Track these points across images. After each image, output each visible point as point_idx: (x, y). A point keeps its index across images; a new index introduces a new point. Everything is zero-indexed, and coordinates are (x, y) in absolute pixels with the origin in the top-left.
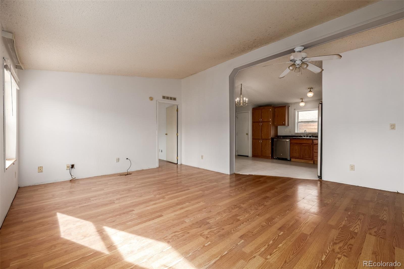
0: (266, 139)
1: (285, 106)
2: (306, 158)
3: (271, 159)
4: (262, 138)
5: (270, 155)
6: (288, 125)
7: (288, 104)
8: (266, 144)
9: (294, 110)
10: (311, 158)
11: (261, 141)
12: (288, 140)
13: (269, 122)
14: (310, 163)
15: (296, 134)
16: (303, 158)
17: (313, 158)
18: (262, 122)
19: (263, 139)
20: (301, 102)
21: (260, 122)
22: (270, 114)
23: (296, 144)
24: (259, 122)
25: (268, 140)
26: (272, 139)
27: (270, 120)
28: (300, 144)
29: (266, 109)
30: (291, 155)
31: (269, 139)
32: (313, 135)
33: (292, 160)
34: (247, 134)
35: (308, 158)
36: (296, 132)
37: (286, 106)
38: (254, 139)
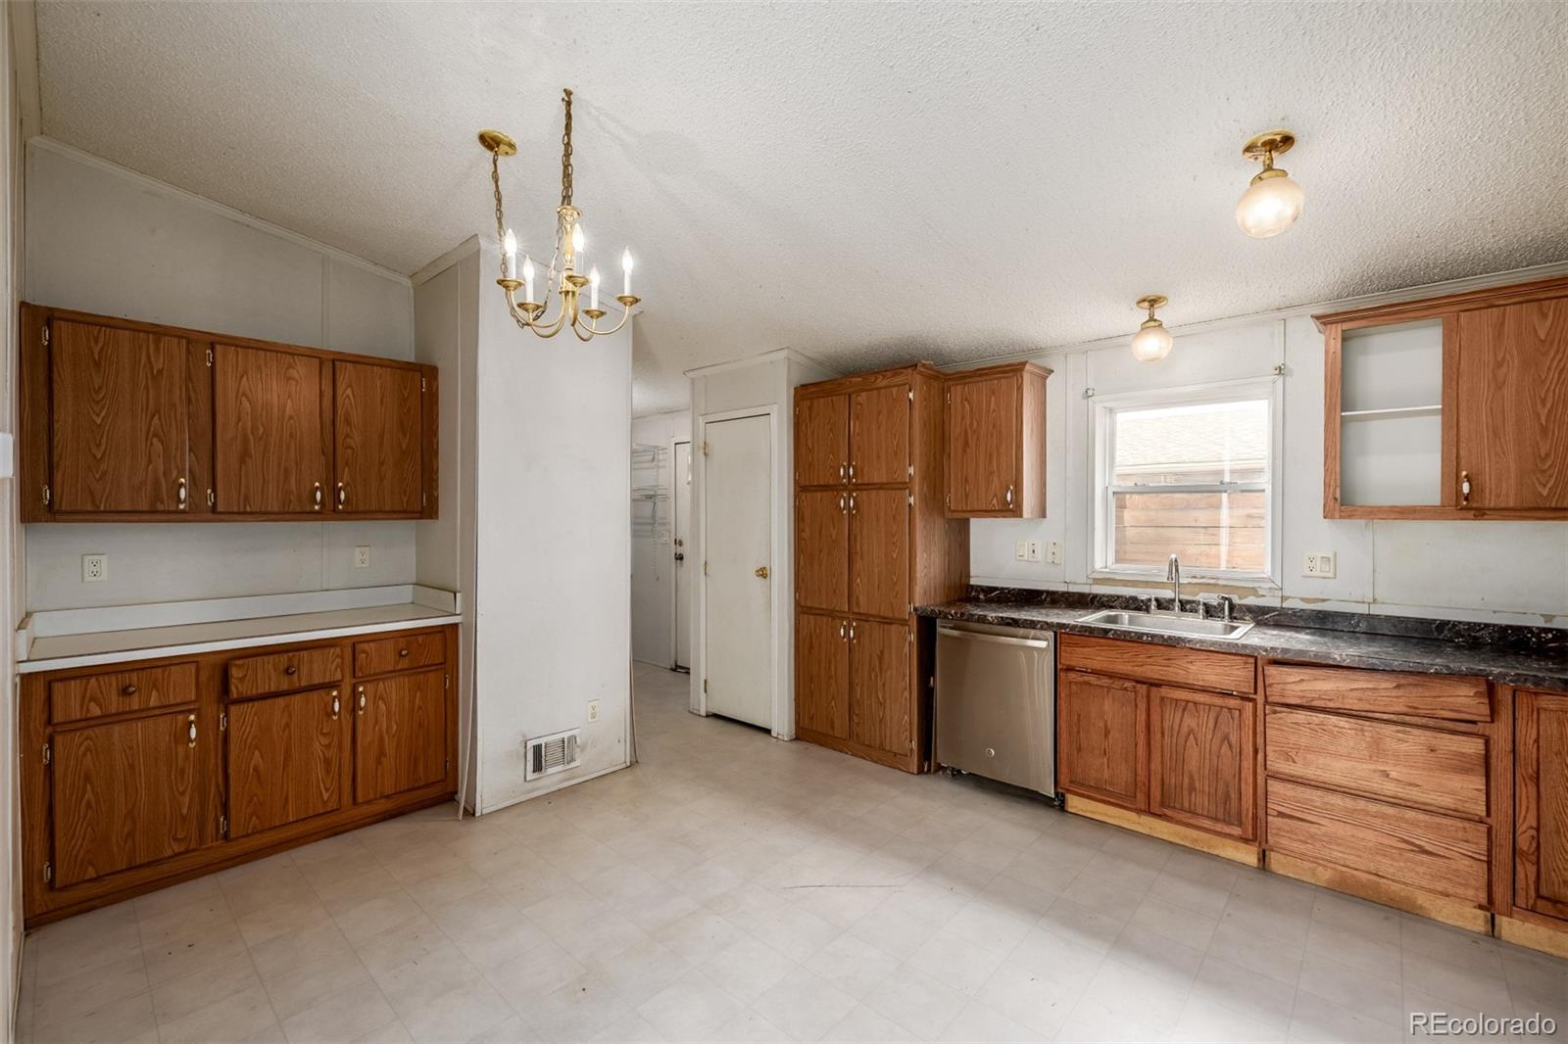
0: (886, 621)
1: (1015, 370)
2: (1194, 813)
3: (921, 771)
4: (856, 610)
5: (914, 745)
6: (1043, 515)
7: (1038, 351)
8: (881, 658)
9: (1087, 395)
10: (1240, 825)
11: (847, 633)
12: (1042, 644)
13: (904, 486)
14: (1230, 862)
15: (1097, 581)
16: (1168, 812)
17: (1255, 828)
18: (858, 487)
19: (864, 618)
20: (1144, 327)
21: (845, 488)
22: (911, 426)
23: (1105, 681)
24: (835, 488)
25: (894, 628)
26: (927, 624)
27: (911, 470)
28: (1142, 689)
29: (879, 389)
30: (1064, 769)
31: (904, 623)
32: (1236, 600)
33: (1075, 803)
34: (763, 573)
35: (1216, 819)
36: (1098, 565)
37: (1024, 364)
38: (804, 610)
